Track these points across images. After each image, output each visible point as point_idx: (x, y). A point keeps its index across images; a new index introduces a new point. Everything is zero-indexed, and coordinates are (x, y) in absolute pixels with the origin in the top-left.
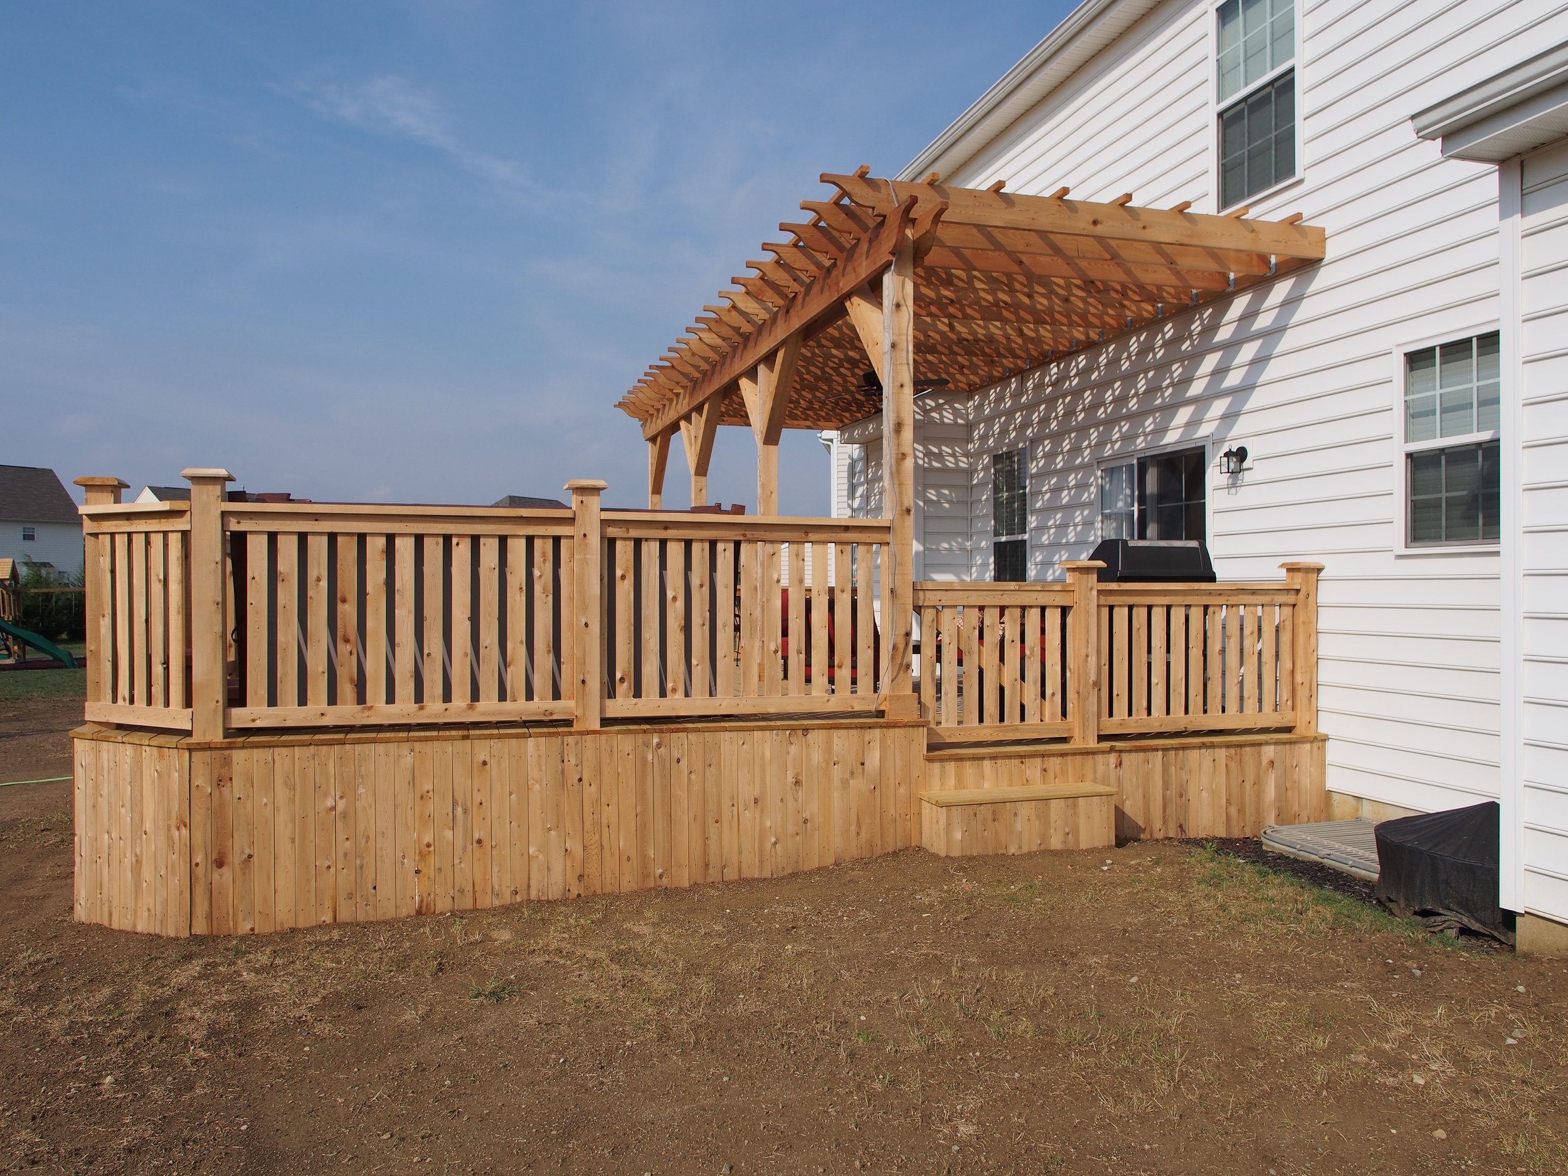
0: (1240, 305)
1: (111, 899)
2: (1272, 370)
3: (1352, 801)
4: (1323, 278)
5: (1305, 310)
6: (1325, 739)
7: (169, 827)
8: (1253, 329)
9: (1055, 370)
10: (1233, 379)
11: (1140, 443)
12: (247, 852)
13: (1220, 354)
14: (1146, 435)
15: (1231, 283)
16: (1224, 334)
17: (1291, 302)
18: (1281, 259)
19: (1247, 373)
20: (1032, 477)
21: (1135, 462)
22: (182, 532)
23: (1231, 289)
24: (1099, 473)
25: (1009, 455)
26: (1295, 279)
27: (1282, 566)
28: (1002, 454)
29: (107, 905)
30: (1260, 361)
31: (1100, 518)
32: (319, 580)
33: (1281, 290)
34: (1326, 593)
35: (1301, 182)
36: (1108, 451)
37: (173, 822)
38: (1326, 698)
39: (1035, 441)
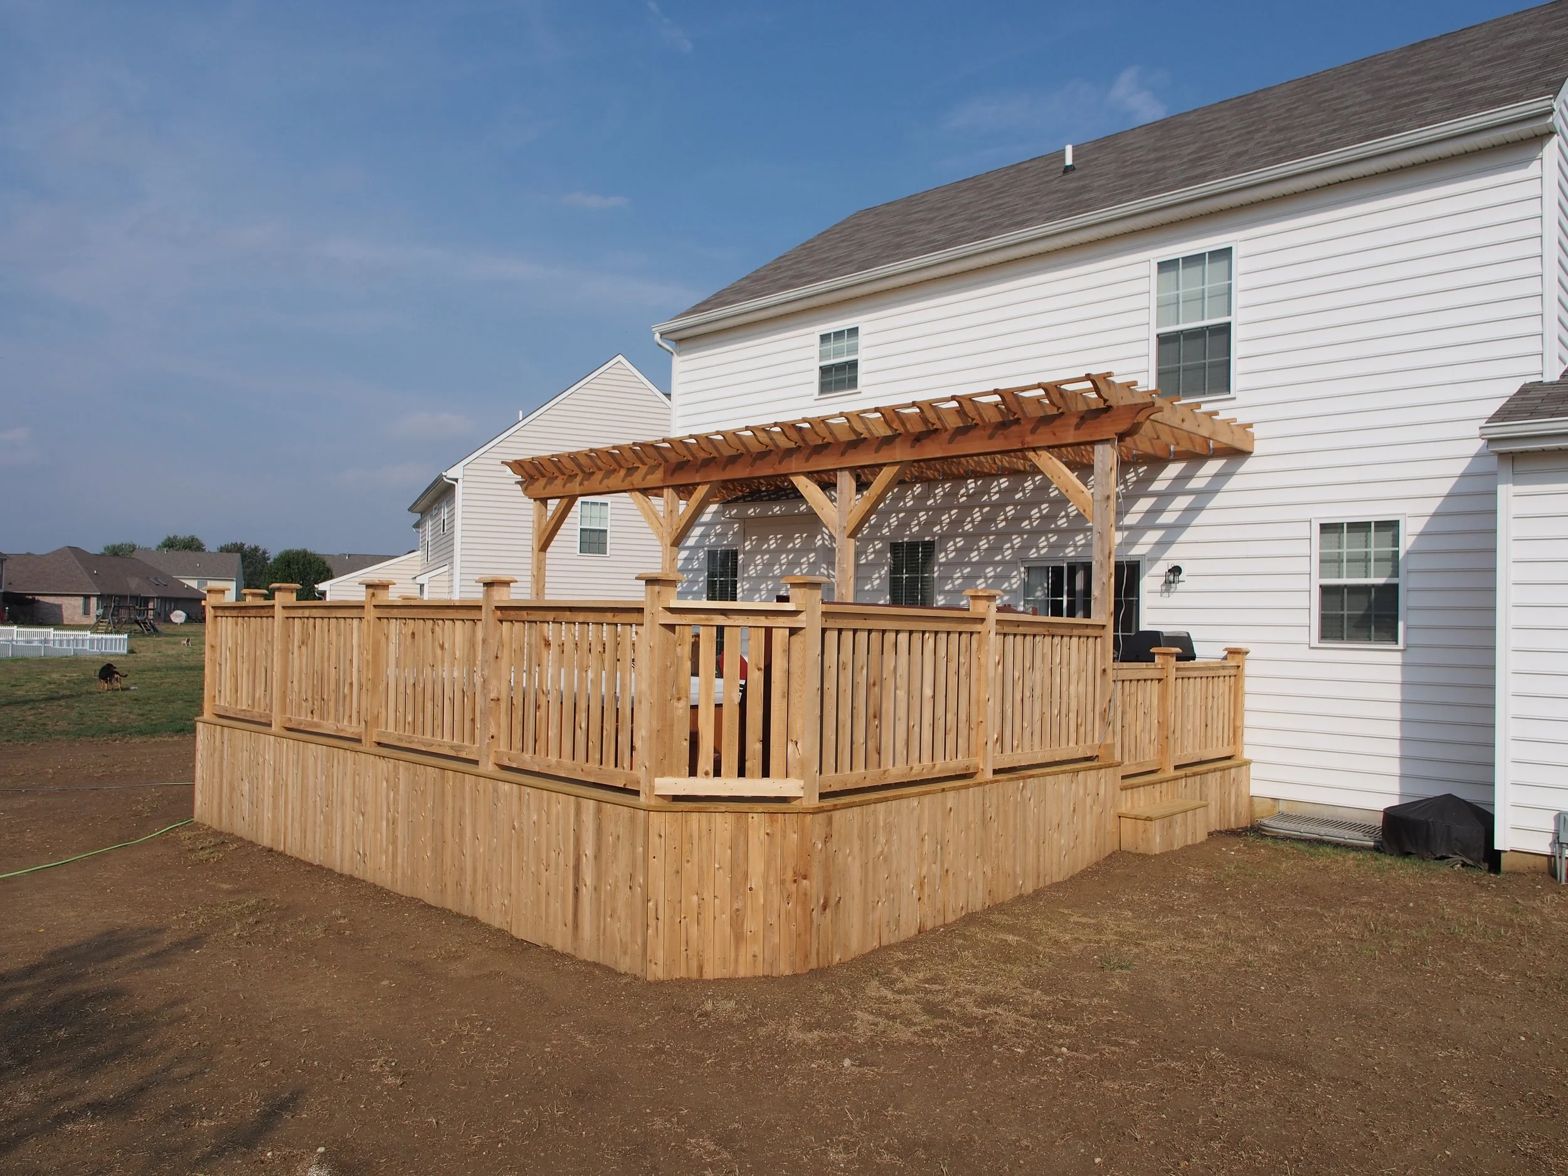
0: (1174, 470)
1: (701, 953)
2: (1203, 517)
3: (1271, 802)
4: (1249, 465)
5: (1234, 482)
6: (1247, 763)
7: (783, 882)
8: (1187, 487)
9: (973, 485)
10: (1166, 518)
11: (1070, 552)
12: (839, 896)
13: (1154, 499)
14: (1075, 546)
15: (1172, 454)
16: (1159, 486)
17: (1222, 476)
18: (1218, 445)
19: (1180, 516)
20: (941, 565)
21: (1065, 565)
22: (766, 628)
23: (1172, 457)
24: (1022, 569)
25: (913, 546)
26: (1225, 461)
27: (1226, 649)
28: (903, 543)
29: (695, 959)
30: (1192, 511)
31: (1022, 603)
32: (862, 668)
33: (1213, 467)
34: (1249, 668)
35: (1234, 399)
36: (1033, 554)
37: (789, 875)
38: (1248, 736)
39: (945, 537)
